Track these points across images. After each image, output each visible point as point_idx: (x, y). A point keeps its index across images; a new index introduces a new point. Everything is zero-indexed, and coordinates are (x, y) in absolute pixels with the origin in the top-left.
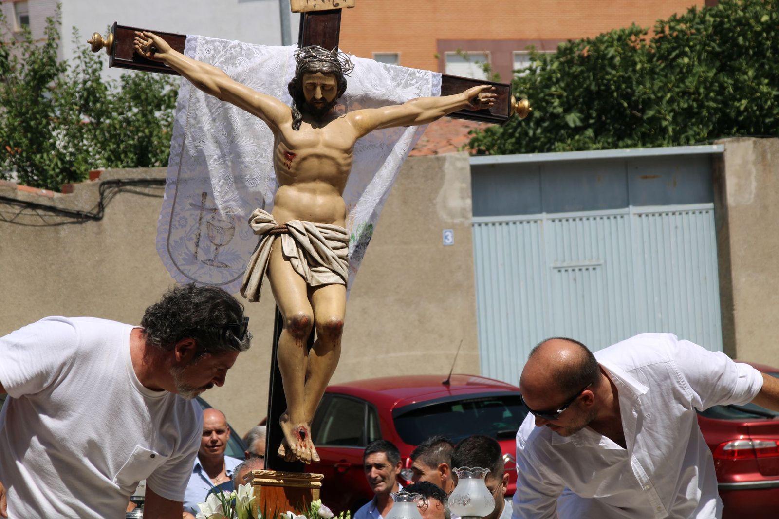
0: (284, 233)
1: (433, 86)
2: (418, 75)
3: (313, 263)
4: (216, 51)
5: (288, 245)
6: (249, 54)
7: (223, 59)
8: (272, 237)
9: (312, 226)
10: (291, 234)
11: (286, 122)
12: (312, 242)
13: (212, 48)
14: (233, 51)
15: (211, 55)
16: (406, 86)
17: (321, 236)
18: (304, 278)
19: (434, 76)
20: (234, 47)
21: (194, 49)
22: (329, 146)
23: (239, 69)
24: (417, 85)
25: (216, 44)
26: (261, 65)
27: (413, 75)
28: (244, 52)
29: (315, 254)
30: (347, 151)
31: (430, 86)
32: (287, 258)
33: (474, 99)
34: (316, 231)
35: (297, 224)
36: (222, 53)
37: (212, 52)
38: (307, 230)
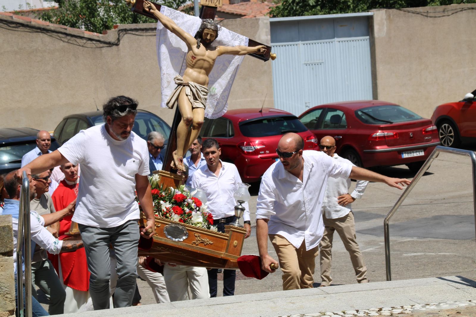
0: (187, 86)
1: (245, 42)
2: (240, 37)
3: (195, 99)
4: (171, 13)
5: (187, 90)
6: (183, 17)
7: (173, 17)
8: (182, 86)
9: (198, 86)
10: (189, 86)
11: (195, 45)
12: (196, 91)
13: (170, 12)
14: (177, 15)
15: (169, 15)
16: (235, 40)
17: (200, 89)
18: (191, 103)
19: (246, 39)
20: (178, 13)
21: (164, 11)
22: (209, 57)
23: (178, 22)
24: (239, 41)
25: (172, 11)
26: (186, 22)
27: (238, 36)
28: (181, 16)
29: (196, 96)
30: (214, 60)
31: (244, 42)
32: (187, 95)
33: (259, 50)
34: (199, 87)
35: (192, 83)
36: (173, 14)
37: (170, 13)
38: (195, 86)
